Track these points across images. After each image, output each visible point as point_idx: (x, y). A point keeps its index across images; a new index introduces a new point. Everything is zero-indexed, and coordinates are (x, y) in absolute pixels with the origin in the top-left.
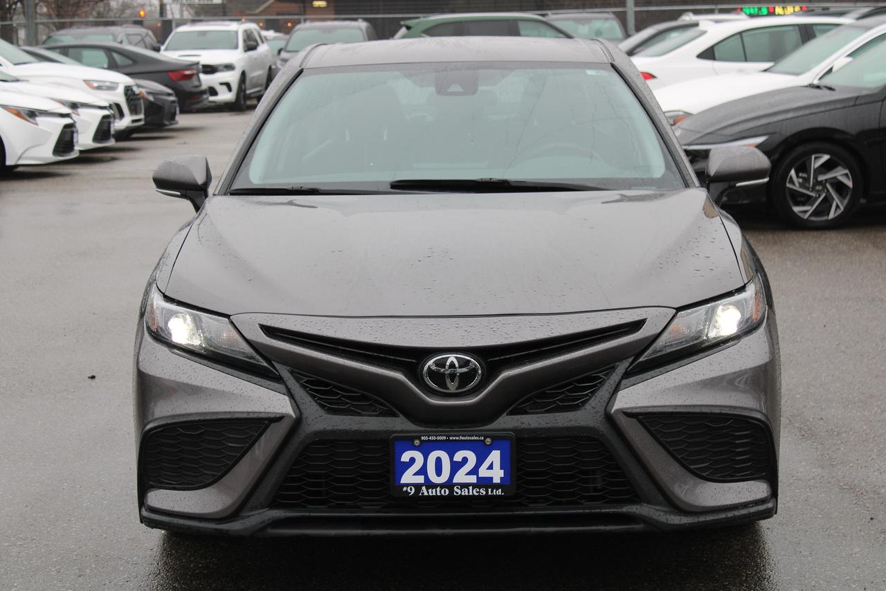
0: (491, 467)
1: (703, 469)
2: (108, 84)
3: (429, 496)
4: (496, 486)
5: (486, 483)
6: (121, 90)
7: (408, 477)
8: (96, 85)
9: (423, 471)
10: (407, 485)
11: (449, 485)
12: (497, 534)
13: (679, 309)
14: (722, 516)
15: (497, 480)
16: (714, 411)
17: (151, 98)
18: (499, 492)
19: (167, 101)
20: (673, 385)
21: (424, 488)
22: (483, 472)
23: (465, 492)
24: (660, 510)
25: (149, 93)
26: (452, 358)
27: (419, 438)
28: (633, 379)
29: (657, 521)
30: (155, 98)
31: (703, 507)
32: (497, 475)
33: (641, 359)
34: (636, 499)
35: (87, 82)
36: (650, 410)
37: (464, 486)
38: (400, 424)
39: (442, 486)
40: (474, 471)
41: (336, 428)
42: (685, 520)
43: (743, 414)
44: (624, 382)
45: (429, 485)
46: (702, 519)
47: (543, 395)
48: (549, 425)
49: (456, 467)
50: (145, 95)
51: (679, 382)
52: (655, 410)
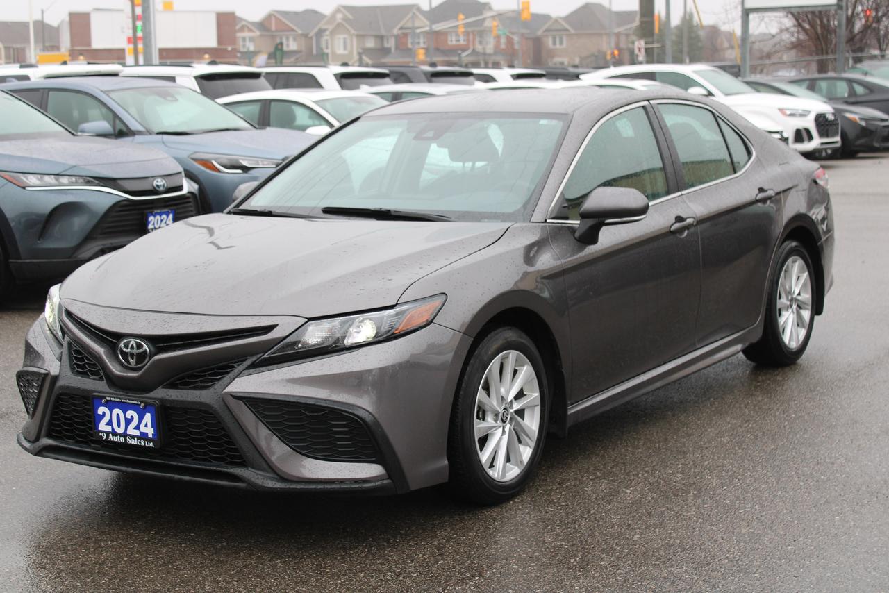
0: (146, 426)
1: (303, 448)
2: (800, 112)
3: (113, 442)
4: (150, 440)
5: (143, 436)
6: (812, 117)
7: (103, 426)
8: (788, 112)
9: (110, 423)
10: (102, 431)
11: (124, 435)
12: (164, 477)
13: (310, 320)
14: (313, 487)
15: (150, 436)
16: (308, 402)
17: (863, 123)
18: (151, 445)
19: (879, 126)
20: (281, 378)
21: (111, 435)
22: (143, 429)
23: (132, 442)
24: (260, 475)
25: (861, 119)
26: (133, 341)
27: (105, 398)
28: (251, 371)
29: (253, 482)
30: (867, 124)
31: (298, 477)
32: (150, 431)
33: (265, 356)
34: (244, 464)
35: (781, 110)
36: (252, 395)
37: (133, 437)
38: (100, 386)
39: (121, 435)
40: (137, 427)
41: (71, 385)
42: (279, 485)
43: (336, 407)
44: (245, 371)
45: (114, 434)
46: (293, 486)
47: (192, 376)
48: (182, 399)
49: (128, 421)
50: (858, 121)
51: (288, 377)
52: (256, 396)
